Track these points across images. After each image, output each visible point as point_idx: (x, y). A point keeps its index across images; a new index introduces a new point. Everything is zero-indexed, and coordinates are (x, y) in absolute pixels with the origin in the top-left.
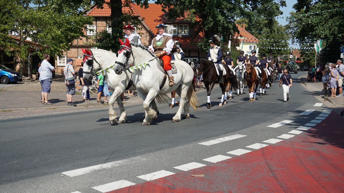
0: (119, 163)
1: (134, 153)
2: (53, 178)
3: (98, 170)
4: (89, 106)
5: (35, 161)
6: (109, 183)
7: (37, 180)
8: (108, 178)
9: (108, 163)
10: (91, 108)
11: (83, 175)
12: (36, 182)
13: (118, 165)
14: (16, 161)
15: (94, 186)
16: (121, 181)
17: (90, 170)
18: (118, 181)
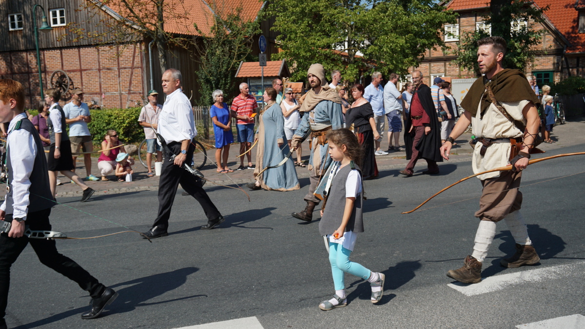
0: (555, 272)
1: (578, 251)
2: (435, 294)
3: (517, 285)
4: (459, 154)
5: (395, 255)
6: (549, 318)
7: (406, 296)
8: (543, 307)
9: (531, 271)
10: (463, 157)
11: (491, 293)
12: (406, 301)
13: (553, 277)
14: (363, 252)
15: (520, 324)
16: (575, 316)
17: (501, 284)
18: (567, 315)
